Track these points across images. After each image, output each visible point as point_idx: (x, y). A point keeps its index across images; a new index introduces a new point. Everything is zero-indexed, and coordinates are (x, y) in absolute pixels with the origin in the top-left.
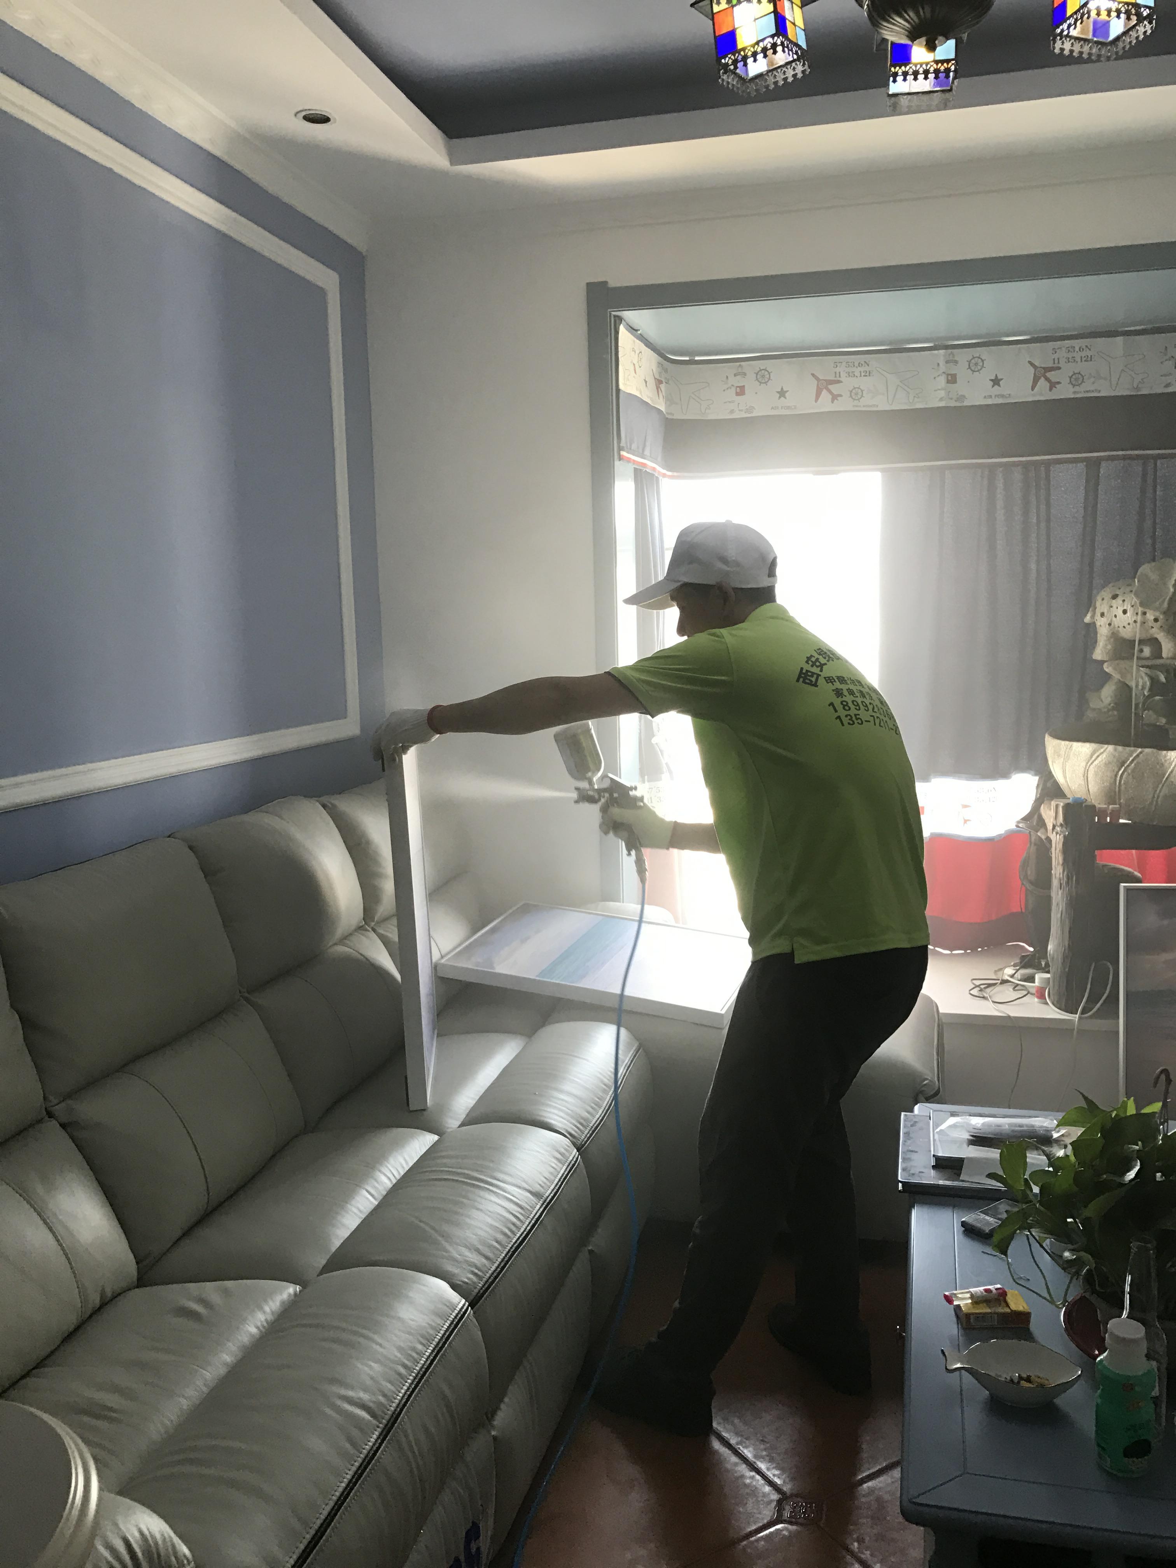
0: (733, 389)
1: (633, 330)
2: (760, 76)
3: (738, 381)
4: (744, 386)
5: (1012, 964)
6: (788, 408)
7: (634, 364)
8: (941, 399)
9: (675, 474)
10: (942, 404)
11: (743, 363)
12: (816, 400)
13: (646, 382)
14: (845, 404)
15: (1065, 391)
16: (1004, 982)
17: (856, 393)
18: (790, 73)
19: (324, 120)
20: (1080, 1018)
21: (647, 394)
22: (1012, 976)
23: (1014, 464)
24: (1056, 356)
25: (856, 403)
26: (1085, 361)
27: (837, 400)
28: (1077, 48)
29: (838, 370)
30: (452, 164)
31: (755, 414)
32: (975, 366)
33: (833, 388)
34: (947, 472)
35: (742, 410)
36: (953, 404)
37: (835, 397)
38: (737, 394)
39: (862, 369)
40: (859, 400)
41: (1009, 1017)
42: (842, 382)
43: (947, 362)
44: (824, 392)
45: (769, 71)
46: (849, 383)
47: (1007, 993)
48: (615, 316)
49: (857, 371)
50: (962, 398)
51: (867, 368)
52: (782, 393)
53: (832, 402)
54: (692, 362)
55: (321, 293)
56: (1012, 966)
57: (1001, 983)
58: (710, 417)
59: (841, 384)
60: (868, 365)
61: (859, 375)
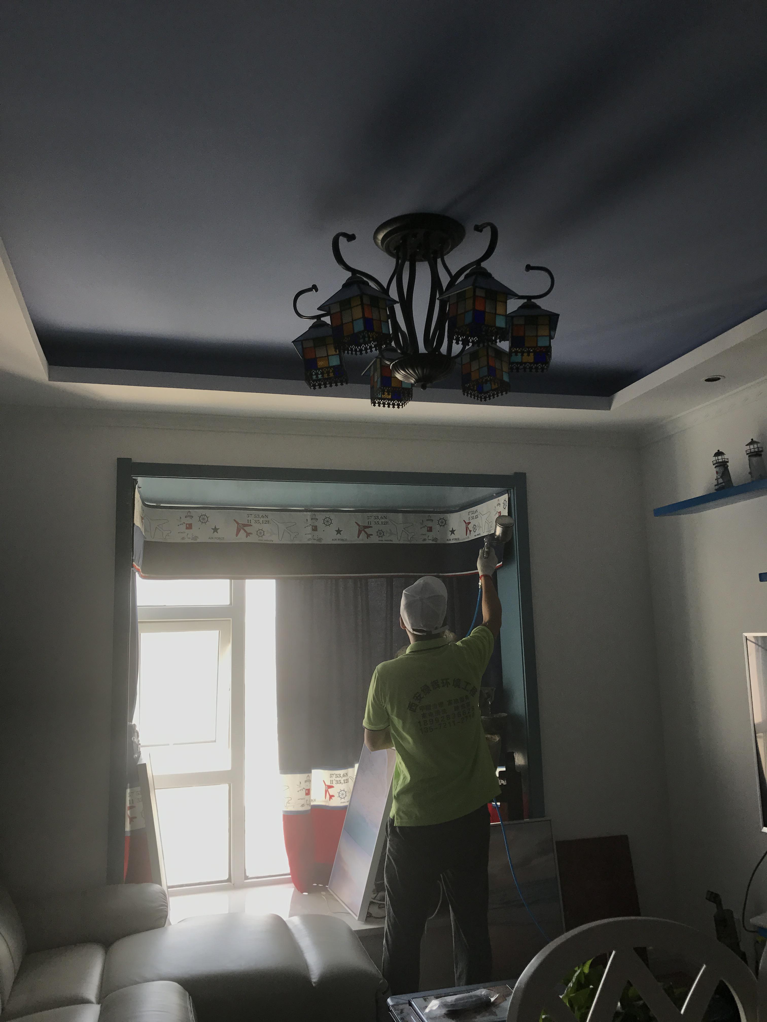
0: (184, 525)
1: (139, 489)
3: (189, 521)
4: (191, 524)
6: (219, 538)
10: (310, 542)
11: (190, 510)
12: (237, 535)
14: (252, 539)
15: (375, 540)
17: (260, 533)
24: (369, 520)
26: (384, 524)
29: (249, 519)
30: (49, 380)
31: (198, 541)
32: (328, 522)
33: (248, 529)
35: (189, 538)
36: (315, 542)
37: (248, 534)
38: (187, 528)
39: (264, 519)
40: (262, 536)
43: (312, 519)
44: (242, 531)
46: (256, 526)
48: (135, 480)
49: (261, 520)
50: (321, 539)
51: (267, 519)
52: (215, 530)
53: (247, 537)
58: (169, 541)
59: (252, 527)
60: (267, 517)
61: (262, 522)
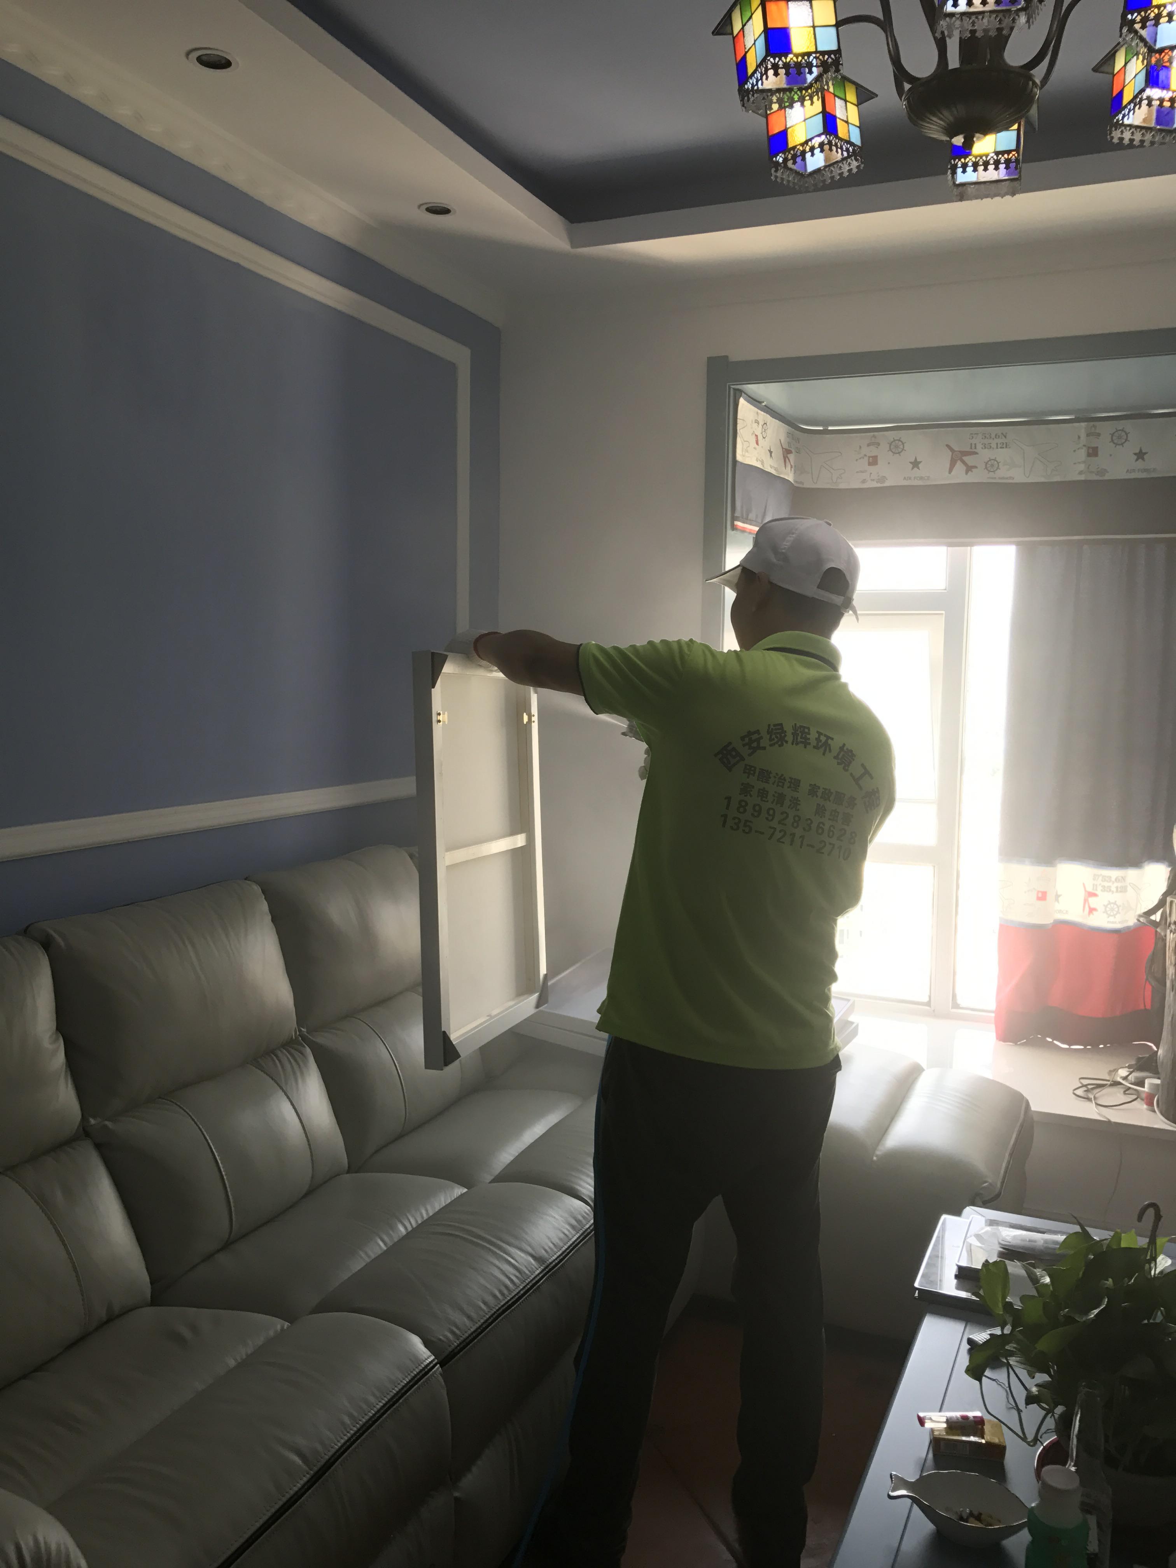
0: (866, 459)
1: (755, 401)
2: (818, 171)
3: (873, 451)
4: (877, 456)
5: (1127, 1065)
6: (921, 478)
7: (756, 436)
8: (1081, 473)
10: (1082, 478)
11: (876, 434)
12: (950, 471)
13: (771, 452)
14: (978, 476)
16: (1116, 1084)
17: (991, 465)
18: (845, 168)
19: (445, 211)
21: (770, 465)
22: (1125, 1078)
23: (1158, 541)
25: (991, 474)
27: (972, 471)
28: (1138, 137)
29: (973, 441)
30: (572, 247)
31: (887, 484)
32: (1118, 439)
33: (968, 459)
34: (1085, 547)
35: (873, 480)
36: (1093, 477)
37: (969, 469)
38: (870, 464)
39: (999, 441)
40: (994, 471)
41: (1109, 1122)
42: (977, 453)
43: (1088, 435)
44: (959, 463)
45: (825, 167)
46: (985, 454)
47: (1115, 1096)
48: (734, 389)
49: (994, 442)
50: (1103, 472)
51: (1004, 440)
52: (916, 464)
53: (967, 473)
54: (826, 432)
55: (451, 368)
56: (1126, 1067)
57: (1111, 1085)
58: (842, 486)
59: (977, 455)
60: (1005, 437)
61: (995, 447)
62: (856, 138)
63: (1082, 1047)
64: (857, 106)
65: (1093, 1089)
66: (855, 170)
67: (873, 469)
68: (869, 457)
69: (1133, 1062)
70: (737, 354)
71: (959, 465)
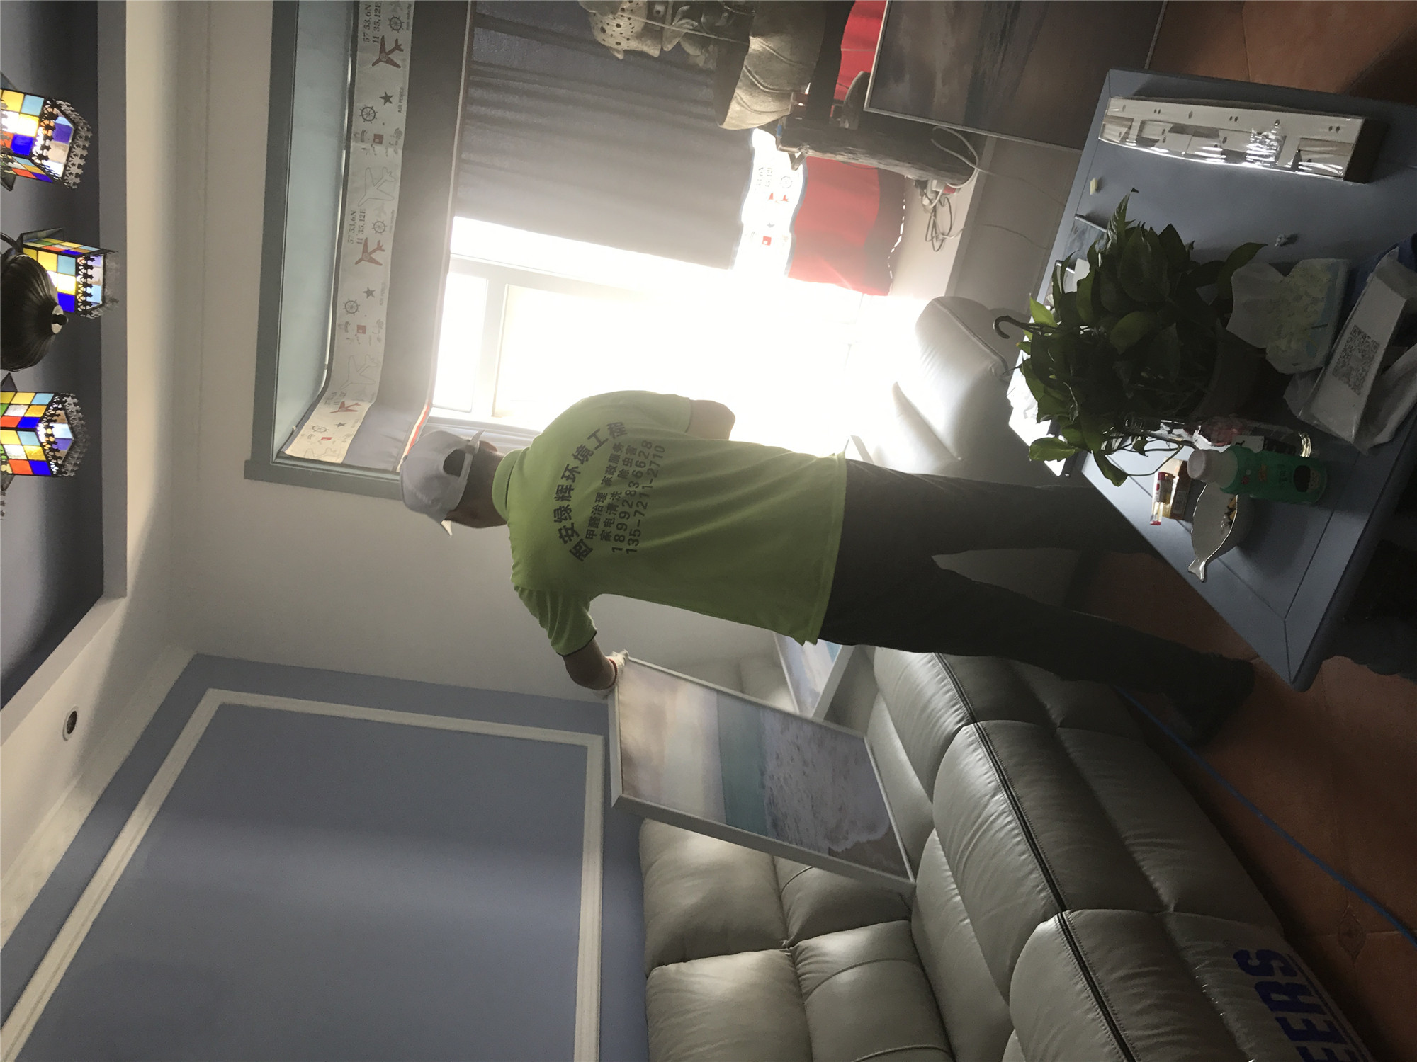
0: (359, 335)
1: (292, 436)
2: (72, 430)
3: (353, 329)
4: (358, 326)
5: (920, 197)
6: (383, 290)
7: (323, 438)
8: (396, 152)
9: (427, 401)
10: (400, 152)
11: (337, 323)
12: (381, 265)
13: (340, 425)
14: (388, 242)
15: (405, 37)
16: (934, 210)
17: (379, 227)
18: (72, 408)
19: (74, 716)
20: (978, 166)
21: (352, 428)
22: (931, 201)
23: (466, 92)
24: (371, 39)
25: (387, 229)
26: (380, 13)
29: (355, 240)
30: (124, 595)
31: (384, 320)
32: (370, 115)
33: (371, 247)
34: (463, 156)
36: (401, 142)
37: (380, 247)
38: (364, 332)
39: (357, 219)
40: (385, 226)
41: (963, 230)
42: (367, 239)
43: (362, 141)
44: (373, 256)
45: (69, 423)
46: (368, 232)
47: (943, 213)
48: (276, 458)
49: (359, 223)
50: (398, 132)
51: (358, 214)
52: (369, 293)
54: (330, 367)
56: (922, 198)
57: (935, 216)
58: (381, 359)
60: (355, 213)
61: (363, 222)
62: (46, 398)
63: (903, 225)
64: (16, 392)
65: (936, 233)
66: (75, 400)
67: (369, 331)
68: (358, 332)
69: (919, 191)
70: (244, 450)
71: (376, 256)
